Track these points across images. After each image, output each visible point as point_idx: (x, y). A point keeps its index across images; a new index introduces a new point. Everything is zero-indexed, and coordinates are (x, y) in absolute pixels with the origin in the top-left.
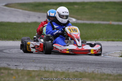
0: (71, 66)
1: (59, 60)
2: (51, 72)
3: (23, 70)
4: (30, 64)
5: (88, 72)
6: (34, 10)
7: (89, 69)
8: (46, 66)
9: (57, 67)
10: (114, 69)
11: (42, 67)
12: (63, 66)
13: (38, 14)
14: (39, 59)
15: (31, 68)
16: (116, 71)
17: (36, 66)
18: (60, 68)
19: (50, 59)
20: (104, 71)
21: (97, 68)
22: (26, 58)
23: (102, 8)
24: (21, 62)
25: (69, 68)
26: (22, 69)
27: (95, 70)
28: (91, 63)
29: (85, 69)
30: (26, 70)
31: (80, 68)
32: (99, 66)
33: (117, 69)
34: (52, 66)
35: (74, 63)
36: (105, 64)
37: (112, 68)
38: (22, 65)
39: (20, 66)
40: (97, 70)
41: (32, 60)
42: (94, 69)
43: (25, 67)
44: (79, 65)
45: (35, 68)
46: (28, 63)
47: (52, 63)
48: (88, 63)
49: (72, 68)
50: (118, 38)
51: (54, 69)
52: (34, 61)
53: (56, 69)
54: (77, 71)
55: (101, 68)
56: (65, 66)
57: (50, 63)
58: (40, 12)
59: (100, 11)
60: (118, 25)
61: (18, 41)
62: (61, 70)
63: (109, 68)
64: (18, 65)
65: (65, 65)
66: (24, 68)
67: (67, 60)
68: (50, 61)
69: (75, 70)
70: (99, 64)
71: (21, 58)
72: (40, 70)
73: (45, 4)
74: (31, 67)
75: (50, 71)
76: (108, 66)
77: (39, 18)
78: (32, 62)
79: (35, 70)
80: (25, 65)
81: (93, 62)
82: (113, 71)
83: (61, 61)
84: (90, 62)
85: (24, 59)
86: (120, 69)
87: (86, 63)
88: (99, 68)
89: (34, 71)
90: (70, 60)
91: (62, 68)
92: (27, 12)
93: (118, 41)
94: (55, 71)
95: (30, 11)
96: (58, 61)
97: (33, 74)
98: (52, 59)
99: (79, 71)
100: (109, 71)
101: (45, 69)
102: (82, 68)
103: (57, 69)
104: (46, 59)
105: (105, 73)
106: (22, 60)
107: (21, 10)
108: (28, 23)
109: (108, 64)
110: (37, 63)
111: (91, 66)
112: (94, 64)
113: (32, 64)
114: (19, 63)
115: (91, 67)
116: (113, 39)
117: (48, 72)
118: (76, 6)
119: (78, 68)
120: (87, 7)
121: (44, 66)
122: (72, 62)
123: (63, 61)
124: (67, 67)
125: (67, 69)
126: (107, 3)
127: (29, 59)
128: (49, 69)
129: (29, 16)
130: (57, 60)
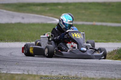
0: (54, 69)
1: (43, 62)
2: (35, 76)
3: (6, 74)
4: (13, 67)
5: (71, 75)
6: (18, 11)
7: (72, 72)
8: (30, 69)
9: (41, 70)
10: (97, 72)
11: (25, 70)
12: (47, 69)
13: (22, 14)
14: (23, 61)
15: (14, 72)
16: (99, 74)
17: (19, 69)
18: (43, 71)
19: (34, 61)
20: (87, 74)
21: (81, 70)
22: (10, 60)
23: (85, 9)
24: (4, 65)
25: (53, 71)
26: (5, 72)
27: (78, 73)
28: (74, 66)
29: (68, 71)
30: (9, 73)
31: (64, 71)
32: (82, 68)
33: (100, 72)
34: (36, 69)
35: (57, 66)
36: (88, 67)
37: (95, 70)
38: (5, 68)
39: (3, 69)
40: (80, 73)
41: (16, 63)
42: (78, 71)
43: (9, 70)
44: (62, 67)
45: (18, 71)
46: (12, 65)
47: (36, 66)
48: (71, 66)
49: (56, 71)
50: (101, 39)
51: (37, 72)
52: (17, 63)
53: (39, 72)
54: (60, 74)
55: (84, 71)
56: (48, 69)
57: (33, 66)
58: (24, 12)
59: (84, 11)
60: (101, 26)
61: (1, 43)
62: (45, 73)
63: (92, 70)
64: (1, 68)
65: (48, 67)
66: (7, 71)
67: (51, 62)
68: (34, 63)
69: (58, 74)
70: (82, 66)
71: (5, 61)
72: (23, 73)
73: (29, 5)
74: (15, 70)
75: (34, 74)
76: (91, 68)
77: (23, 18)
78: (15, 65)
79: (19, 73)
80: (9, 68)
81: (76, 64)
82: (96, 74)
83: (45, 64)
84: (73, 64)
85: (7, 61)
86: (103, 72)
87: (70, 65)
88: (82, 71)
89: (17, 74)
90: (54, 63)
91: (45, 71)
92: (11, 12)
93: (101, 42)
94: (39, 74)
95: (14, 11)
96: (41, 64)
97: (16, 77)
98: (35, 62)
99: (62, 74)
100: (92, 73)
101: (28, 72)
102: (66, 71)
103: (41, 72)
104: (29, 62)
105: (88, 76)
106: (6, 63)
107: (5, 11)
108: (11, 24)
109: (91, 66)
110: (21, 66)
111: (74, 68)
112: (77, 67)
113: (16, 67)
114: (2, 66)
115: (74, 70)
116: (96, 40)
117: (31, 75)
118: (60, 7)
119: (61, 71)
120: (70, 7)
121: (28, 69)
122: (56, 65)
123: (46, 64)
124: (51, 69)
125: (51, 72)
126: (90, 4)
127: (13, 61)
128: (32, 72)
129: (13, 17)
130: (41, 62)
